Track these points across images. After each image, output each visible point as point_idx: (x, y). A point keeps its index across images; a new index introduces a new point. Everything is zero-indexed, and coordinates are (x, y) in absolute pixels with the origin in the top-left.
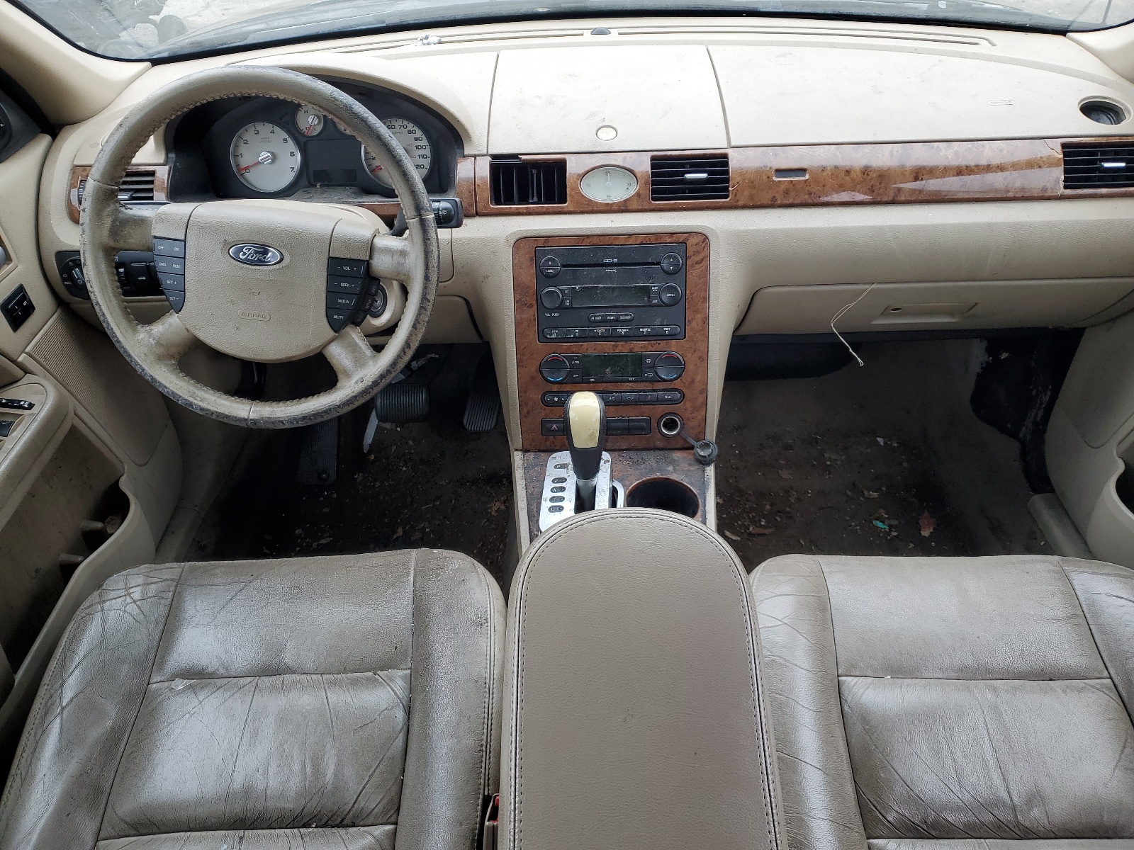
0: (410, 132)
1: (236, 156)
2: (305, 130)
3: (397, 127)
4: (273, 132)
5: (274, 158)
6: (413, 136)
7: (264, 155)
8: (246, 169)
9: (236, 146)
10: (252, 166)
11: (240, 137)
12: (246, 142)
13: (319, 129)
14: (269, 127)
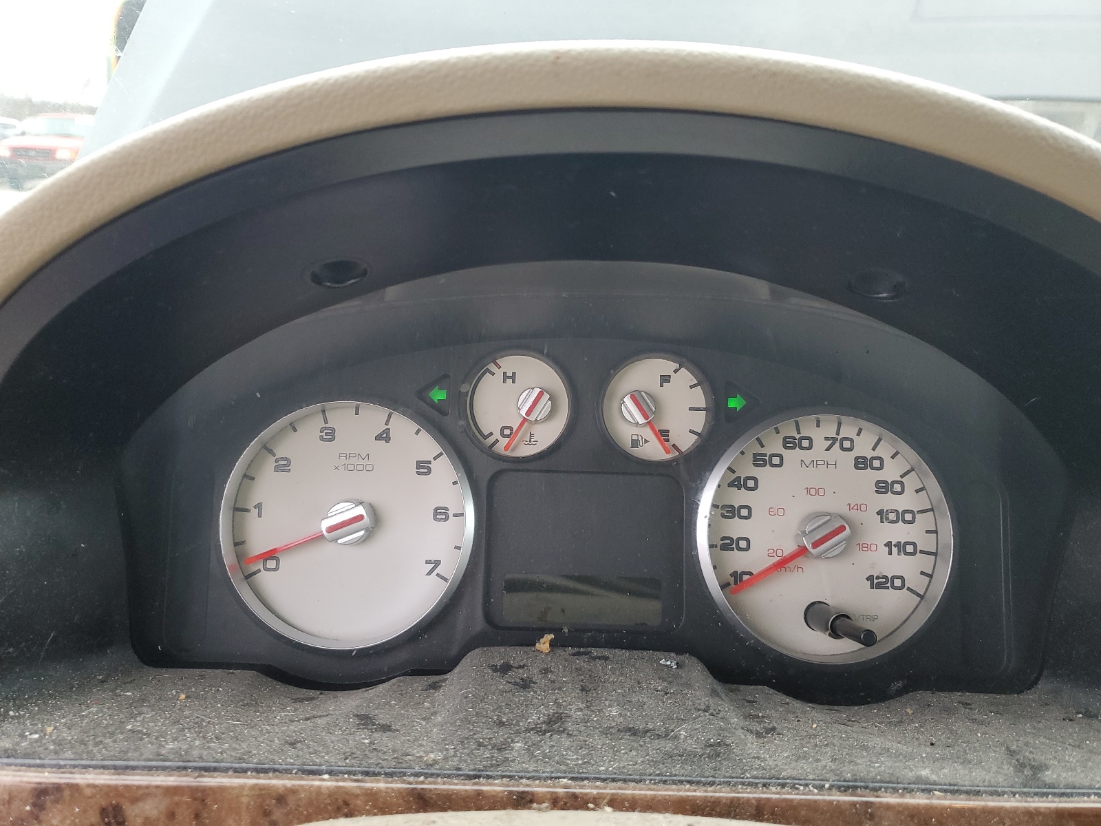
0: (862, 463)
1: (239, 510)
2: (497, 435)
3: (820, 444)
4: (384, 436)
5: (375, 522)
6: (871, 476)
7: (344, 512)
8: (271, 555)
9: (248, 477)
10: (289, 549)
11: (267, 449)
12: (283, 466)
13: (547, 435)
14: (374, 416)
